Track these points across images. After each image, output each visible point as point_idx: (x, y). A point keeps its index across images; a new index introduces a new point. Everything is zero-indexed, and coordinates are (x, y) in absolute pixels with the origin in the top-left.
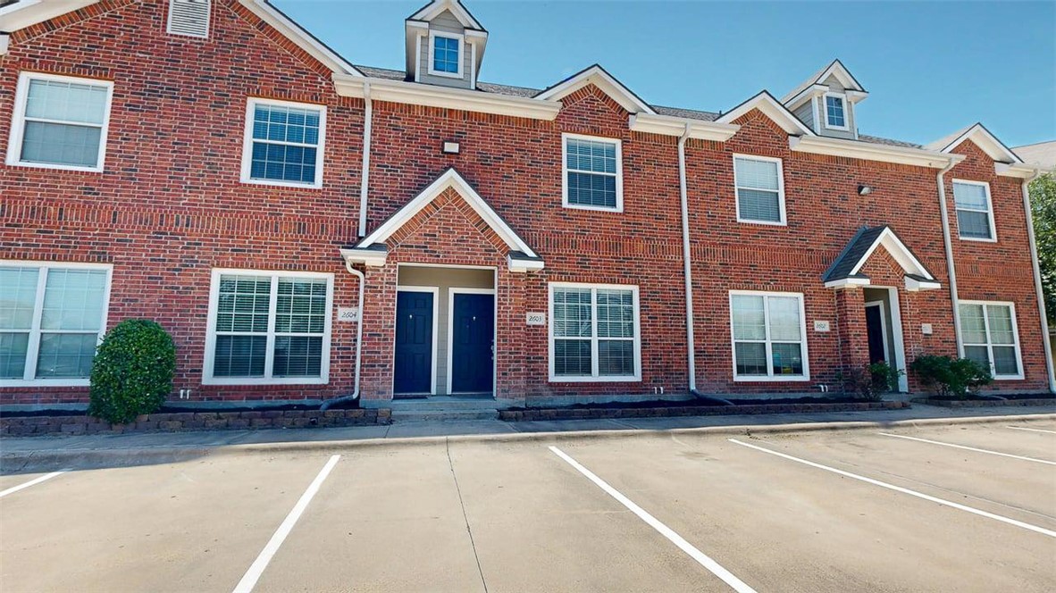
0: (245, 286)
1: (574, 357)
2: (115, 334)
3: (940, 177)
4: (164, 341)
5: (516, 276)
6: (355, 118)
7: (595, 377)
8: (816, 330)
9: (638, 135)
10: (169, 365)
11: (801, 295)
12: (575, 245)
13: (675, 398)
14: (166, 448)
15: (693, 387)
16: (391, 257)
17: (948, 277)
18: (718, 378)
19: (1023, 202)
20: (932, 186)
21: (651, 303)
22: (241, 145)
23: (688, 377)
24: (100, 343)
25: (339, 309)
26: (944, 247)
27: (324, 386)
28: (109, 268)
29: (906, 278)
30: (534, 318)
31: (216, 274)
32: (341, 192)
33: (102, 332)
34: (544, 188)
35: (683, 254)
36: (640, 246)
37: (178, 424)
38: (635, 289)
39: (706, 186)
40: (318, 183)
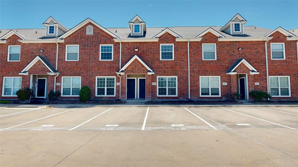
0: (101, 79)
1: (162, 91)
2: (82, 88)
3: (266, 43)
4: (89, 89)
5: (149, 75)
6: (118, 46)
7: (167, 96)
8: (223, 85)
9: (178, 42)
10: (90, 93)
11: (220, 77)
12: (163, 68)
13: (185, 100)
14: (89, 106)
15: (189, 98)
16: (125, 73)
17: (266, 70)
18: (196, 96)
19: (296, 47)
20: (263, 46)
21: (180, 80)
22: (99, 54)
23: (188, 96)
24: (80, 90)
25: (117, 83)
26: (266, 62)
27: (115, 97)
28: (81, 77)
29: (250, 71)
30: (154, 84)
31: (97, 77)
32: (116, 61)
33: (80, 88)
34: (156, 56)
35: (188, 69)
36: (178, 67)
37: (92, 103)
38: (177, 77)
39: (195, 52)
40: (112, 60)
